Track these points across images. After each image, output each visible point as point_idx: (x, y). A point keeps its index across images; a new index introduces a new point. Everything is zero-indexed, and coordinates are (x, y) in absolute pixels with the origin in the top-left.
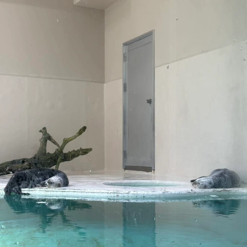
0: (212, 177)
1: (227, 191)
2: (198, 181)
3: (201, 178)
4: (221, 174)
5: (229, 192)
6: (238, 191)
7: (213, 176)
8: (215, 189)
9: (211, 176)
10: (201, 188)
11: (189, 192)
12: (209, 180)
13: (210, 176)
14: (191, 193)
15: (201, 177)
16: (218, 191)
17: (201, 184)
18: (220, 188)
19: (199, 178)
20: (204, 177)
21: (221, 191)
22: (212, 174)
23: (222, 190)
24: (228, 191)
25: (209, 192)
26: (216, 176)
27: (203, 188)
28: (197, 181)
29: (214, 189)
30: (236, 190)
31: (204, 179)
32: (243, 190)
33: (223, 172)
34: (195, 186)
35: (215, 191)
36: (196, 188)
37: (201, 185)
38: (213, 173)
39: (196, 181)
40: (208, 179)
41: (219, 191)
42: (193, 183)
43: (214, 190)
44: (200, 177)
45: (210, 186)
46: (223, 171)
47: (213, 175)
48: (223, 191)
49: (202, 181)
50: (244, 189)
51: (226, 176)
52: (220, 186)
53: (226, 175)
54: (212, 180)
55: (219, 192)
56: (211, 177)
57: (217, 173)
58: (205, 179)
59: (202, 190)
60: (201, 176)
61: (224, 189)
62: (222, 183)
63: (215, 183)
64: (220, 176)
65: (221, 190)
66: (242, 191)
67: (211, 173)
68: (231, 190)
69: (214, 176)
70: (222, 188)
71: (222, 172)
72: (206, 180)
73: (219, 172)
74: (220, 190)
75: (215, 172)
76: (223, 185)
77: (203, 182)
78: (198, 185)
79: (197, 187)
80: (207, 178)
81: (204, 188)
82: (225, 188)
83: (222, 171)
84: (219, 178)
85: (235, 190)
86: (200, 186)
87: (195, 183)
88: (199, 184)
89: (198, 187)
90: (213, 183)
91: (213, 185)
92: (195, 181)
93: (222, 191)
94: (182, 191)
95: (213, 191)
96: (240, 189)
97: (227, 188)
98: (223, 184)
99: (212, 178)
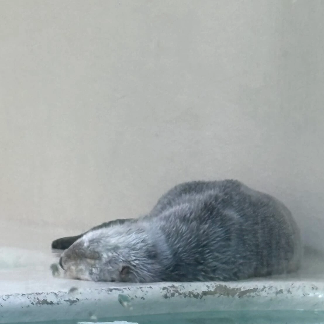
0: (163, 223)
1: (236, 296)
2: (91, 241)
3: (104, 230)
4: (206, 204)
5: (245, 297)
6: (289, 295)
7: (167, 218)
8: (176, 284)
9: (157, 215)
10: (105, 281)
11: (41, 298)
12: (144, 236)
13: (155, 219)
14: (52, 303)
15: (106, 225)
16: (190, 293)
17: (104, 261)
18: (199, 280)
19: (95, 229)
20: (122, 222)
21: (205, 293)
22: (163, 208)
23: (212, 290)
24: (243, 294)
25: (143, 298)
26: (184, 219)
27: (113, 281)
28: (86, 245)
29: (168, 284)
30: (281, 291)
31: (120, 234)
32: (314, 288)
33: (216, 198)
34: (73, 268)
35: (173, 295)
36: (79, 279)
37: (106, 264)
38: (170, 204)
39: (81, 244)
40: (140, 231)
41: (196, 296)
42: (63, 253)
43: (172, 290)
44: (100, 223)
45: (149, 271)
46: (221, 194)
47: (166, 213)
48: (218, 295)
49: (113, 241)
50: (315, 284)
51: (231, 219)
52: (200, 267)
53: (231, 213)
54: (163, 237)
55: (194, 299)
56: (157, 224)
57: (189, 201)
58: (129, 232)
59: (111, 290)
60: (107, 221)
61: (223, 284)
62: (211, 251)
63: (175, 254)
64: (201, 220)
65: (205, 289)
66: (311, 295)
67: (159, 202)
68: (255, 290)
69: (173, 217)
70: (212, 279)
71: (211, 196)
72: (133, 238)
73: (200, 198)
74: (200, 291)
75: (180, 194)
76: (215, 263)
77: (116, 248)
78: (93, 266)
79: (87, 275)
80: (133, 227)
81: (123, 281)
82: (225, 280)
83: (212, 192)
84: (198, 229)
85: (274, 290)
86: (101, 270)
87: (74, 251)
88: (96, 256)
89: (91, 273)
90: (168, 252)
91: (165, 262)
92: (75, 243)
93: (209, 296)
94: (9, 296)
95: (166, 297)
96: (298, 284)
97: (236, 277)
98: (216, 259)
99: (163, 229)
